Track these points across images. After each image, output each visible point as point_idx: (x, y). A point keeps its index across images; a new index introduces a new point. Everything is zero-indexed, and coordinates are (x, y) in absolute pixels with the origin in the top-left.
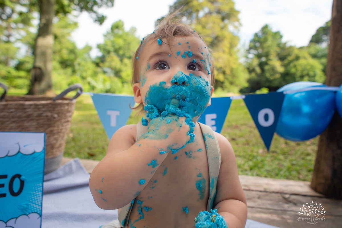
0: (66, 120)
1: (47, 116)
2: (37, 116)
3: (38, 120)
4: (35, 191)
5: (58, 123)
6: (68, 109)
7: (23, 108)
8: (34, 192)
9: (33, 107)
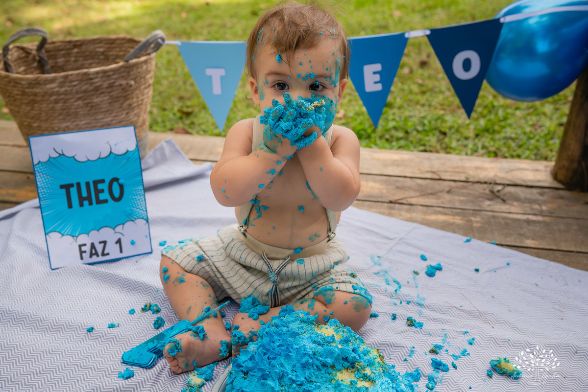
0: (147, 85)
1: (121, 85)
2: (107, 88)
3: (110, 92)
4: (137, 195)
5: (137, 92)
6: (147, 68)
7: (87, 78)
8: (136, 197)
9: (100, 75)
